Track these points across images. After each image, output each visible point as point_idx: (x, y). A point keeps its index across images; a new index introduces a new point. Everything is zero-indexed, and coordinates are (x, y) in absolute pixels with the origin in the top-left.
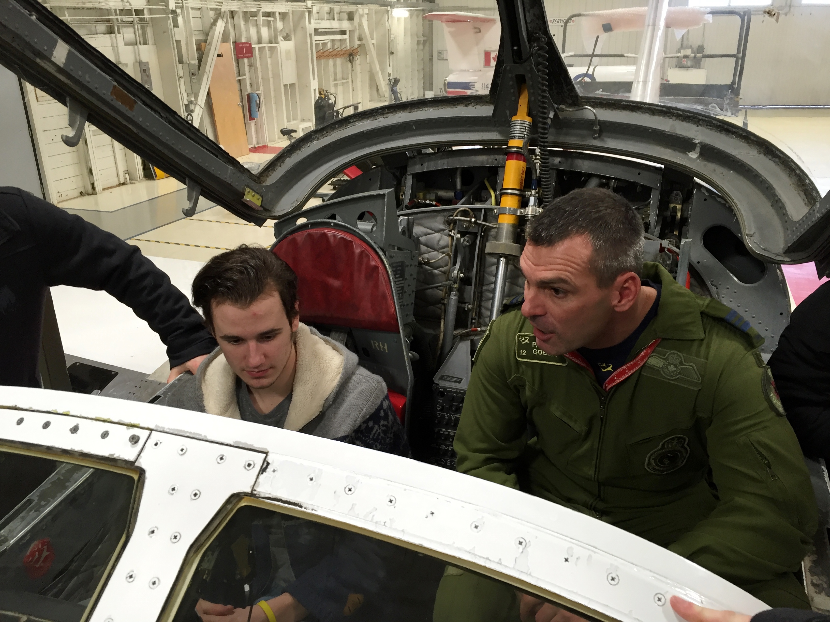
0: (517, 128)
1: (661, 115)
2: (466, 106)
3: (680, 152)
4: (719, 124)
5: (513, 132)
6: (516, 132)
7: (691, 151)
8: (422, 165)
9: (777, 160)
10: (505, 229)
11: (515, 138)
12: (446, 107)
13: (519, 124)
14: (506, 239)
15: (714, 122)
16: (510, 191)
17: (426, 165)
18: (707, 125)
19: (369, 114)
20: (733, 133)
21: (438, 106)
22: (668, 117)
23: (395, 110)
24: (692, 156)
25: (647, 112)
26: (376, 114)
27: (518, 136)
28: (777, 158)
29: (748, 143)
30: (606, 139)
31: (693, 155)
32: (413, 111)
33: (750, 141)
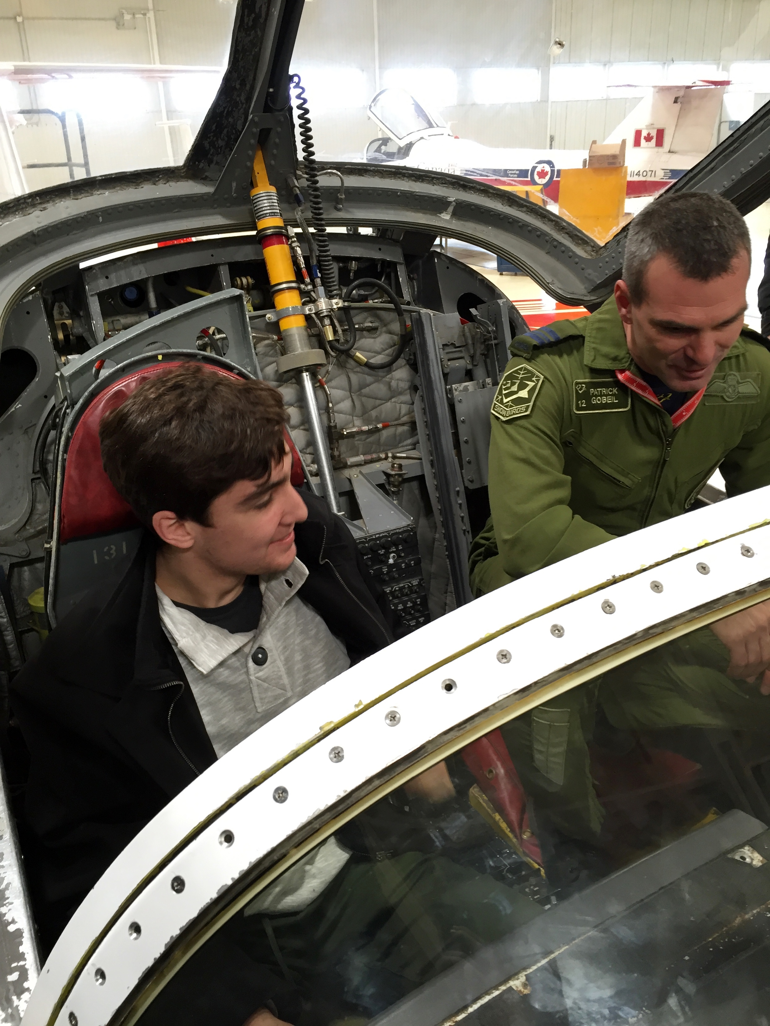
0: (266, 203)
1: (391, 177)
2: (155, 184)
3: (431, 214)
4: (454, 180)
5: (261, 210)
6: (263, 209)
7: (443, 213)
8: (107, 277)
9: (524, 209)
10: (297, 337)
11: (266, 216)
12: (125, 187)
13: (265, 198)
14: (302, 347)
15: (448, 179)
16: (284, 286)
17: (113, 276)
18: (442, 183)
19: (13, 207)
20: (471, 188)
21: (114, 188)
22: (399, 178)
23: (51, 198)
24: (445, 218)
25: (376, 175)
26: (24, 206)
27: (269, 213)
28: (523, 207)
29: (489, 197)
30: (350, 210)
31: (446, 216)
32: (80, 197)
33: (490, 195)
